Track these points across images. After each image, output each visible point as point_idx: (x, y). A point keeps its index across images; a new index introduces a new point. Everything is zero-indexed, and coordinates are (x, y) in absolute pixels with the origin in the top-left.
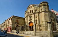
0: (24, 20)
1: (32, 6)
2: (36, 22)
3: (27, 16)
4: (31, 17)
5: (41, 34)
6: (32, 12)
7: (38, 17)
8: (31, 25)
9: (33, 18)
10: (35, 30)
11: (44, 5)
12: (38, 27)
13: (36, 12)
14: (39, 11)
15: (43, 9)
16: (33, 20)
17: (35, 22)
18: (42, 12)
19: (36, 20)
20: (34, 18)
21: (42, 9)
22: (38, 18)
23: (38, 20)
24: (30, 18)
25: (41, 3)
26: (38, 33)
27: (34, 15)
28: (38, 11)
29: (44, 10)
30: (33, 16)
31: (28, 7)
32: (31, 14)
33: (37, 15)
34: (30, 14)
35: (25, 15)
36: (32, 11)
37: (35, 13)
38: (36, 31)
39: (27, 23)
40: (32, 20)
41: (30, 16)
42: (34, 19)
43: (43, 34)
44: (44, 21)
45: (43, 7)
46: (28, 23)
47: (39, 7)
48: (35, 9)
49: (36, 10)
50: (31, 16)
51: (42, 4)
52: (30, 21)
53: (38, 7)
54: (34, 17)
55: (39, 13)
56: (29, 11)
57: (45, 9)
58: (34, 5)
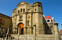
0: (10, 20)
1: (24, 3)
2: (28, 24)
6: (24, 11)
7: (31, 17)
12: (29, 30)
13: (29, 12)
17: (26, 24)
18: (36, 12)
21: (36, 9)
22: (30, 19)
24: (20, 18)
27: (26, 15)
30: (24, 16)
31: (19, 4)
32: (22, 13)
33: (30, 15)
34: (20, 13)
37: (27, 13)
40: (22, 20)
41: (20, 16)
42: (26, 20)
44: (38, 23)
47: (33, 6)
49: (29, 10)
50: (22, 16)
51: (36, 4)
52: (20, 22)
53: (31, 6)
56: (19, 9)
57: (40, 10)
58: (27, 3)
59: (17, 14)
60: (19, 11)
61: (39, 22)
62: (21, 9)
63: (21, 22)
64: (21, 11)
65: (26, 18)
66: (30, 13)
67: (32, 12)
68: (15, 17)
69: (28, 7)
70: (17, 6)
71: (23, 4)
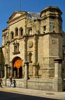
2: (30, 59)
3: (9, 43)
4: (17, 46)
5: (40, 84)
6: (22, 34)
7: (34, 46)
8: (17, 65)
9: (22, 49)
10: (26, 76)
11: (50, 17)
12: (33, 70)
13: (30, 34)
14: (39, 32)
15: (48, 27)
16: (24, 53)
17: (26, 59)
19: (31, 54)
20: (24, 50)
21: (45, 27)
22: (33, 49)
25: (45, 11)
26: (34, 84)
28: (35, 33)
29: (50, 29)
30: (22, 43)
32: (18, 37)
34: (15, 38)
35: (4, 41)
36: (22, 30)
37: (27, 37)
38: (28, 78)
39: (9, 59)
41: (14, 44)
43: (43, 84)
44: (48, 56)
45: (48, 20)
46: (11, 60)
47: (39, 20)
48: (29, 26)
50: (18, 44)
53: (35, 21)
54: (26, 46)
55: (38, 36)
56: (12, 28)
57: (54, 27)
58: (26, 14)
59: (10, 39)
61: (51, 54)
63: (18, 55)
64: (17, 34)
66: (33, 36)
67: (36, 35)
68: (7, 47)
69: (30, 24)
70: (8, 23)
71: (19, 17)
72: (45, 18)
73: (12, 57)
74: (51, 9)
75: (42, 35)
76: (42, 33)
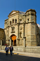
1: (15, 12)
4: (13, 29)
7: (23, 29)
11: (31, 14)
15: (30, 19)
18: (28, 23)
21: (28, 19)
23: (22, 33)
25: (29, 11)
27: (18, 26)
29: (31, 20)
31: (10, 14)
32: (14, 24)
33: (22, 26)
34: (12, 24)
35: (5, 26)
37: (19, 24)
40: (15, 32)
42: (19, 31)
45: (30, 16)
46: (10, 36)
47: (25, 16)
48: (20, 18)
49: (21, 20)
53: (23, 16)
54: (18, 28)
59: (9, 25)
60: (11, 22)
61: (32, 33)
62: (13, 20)
64: (13, 22)
65: (19, 30)
66: (22, 23)
67: (24, 23)
68: (8, 29)
70: (8, 16)
72: (29, 15)
73: (10, 34)
74: (31, 10)
75: (27, 23)
76: (27, 22)
